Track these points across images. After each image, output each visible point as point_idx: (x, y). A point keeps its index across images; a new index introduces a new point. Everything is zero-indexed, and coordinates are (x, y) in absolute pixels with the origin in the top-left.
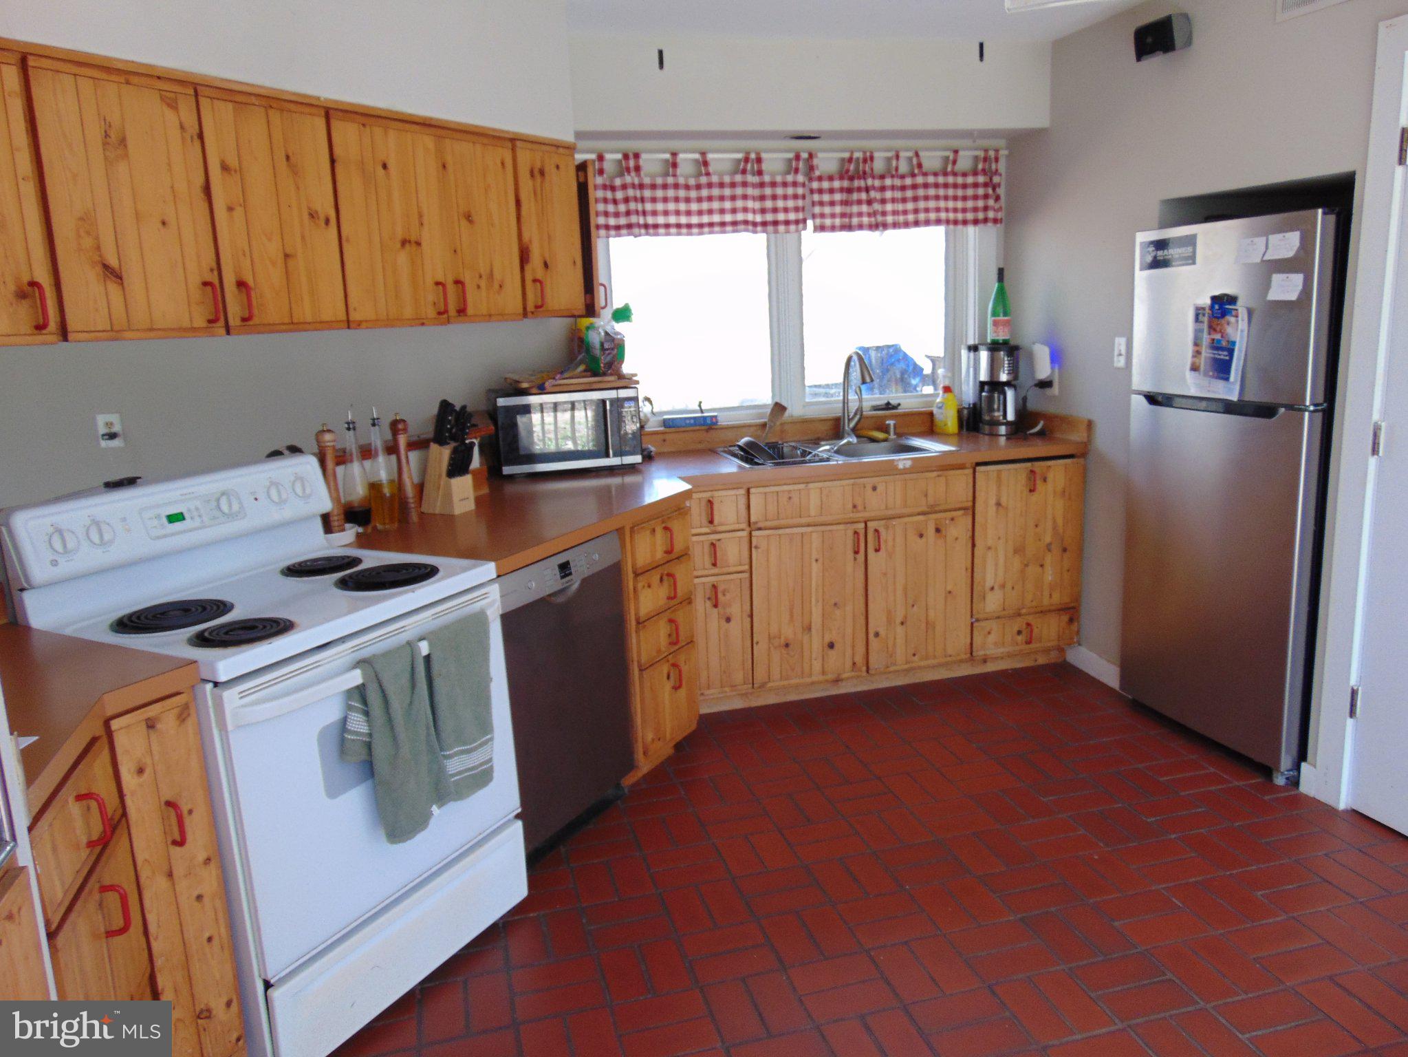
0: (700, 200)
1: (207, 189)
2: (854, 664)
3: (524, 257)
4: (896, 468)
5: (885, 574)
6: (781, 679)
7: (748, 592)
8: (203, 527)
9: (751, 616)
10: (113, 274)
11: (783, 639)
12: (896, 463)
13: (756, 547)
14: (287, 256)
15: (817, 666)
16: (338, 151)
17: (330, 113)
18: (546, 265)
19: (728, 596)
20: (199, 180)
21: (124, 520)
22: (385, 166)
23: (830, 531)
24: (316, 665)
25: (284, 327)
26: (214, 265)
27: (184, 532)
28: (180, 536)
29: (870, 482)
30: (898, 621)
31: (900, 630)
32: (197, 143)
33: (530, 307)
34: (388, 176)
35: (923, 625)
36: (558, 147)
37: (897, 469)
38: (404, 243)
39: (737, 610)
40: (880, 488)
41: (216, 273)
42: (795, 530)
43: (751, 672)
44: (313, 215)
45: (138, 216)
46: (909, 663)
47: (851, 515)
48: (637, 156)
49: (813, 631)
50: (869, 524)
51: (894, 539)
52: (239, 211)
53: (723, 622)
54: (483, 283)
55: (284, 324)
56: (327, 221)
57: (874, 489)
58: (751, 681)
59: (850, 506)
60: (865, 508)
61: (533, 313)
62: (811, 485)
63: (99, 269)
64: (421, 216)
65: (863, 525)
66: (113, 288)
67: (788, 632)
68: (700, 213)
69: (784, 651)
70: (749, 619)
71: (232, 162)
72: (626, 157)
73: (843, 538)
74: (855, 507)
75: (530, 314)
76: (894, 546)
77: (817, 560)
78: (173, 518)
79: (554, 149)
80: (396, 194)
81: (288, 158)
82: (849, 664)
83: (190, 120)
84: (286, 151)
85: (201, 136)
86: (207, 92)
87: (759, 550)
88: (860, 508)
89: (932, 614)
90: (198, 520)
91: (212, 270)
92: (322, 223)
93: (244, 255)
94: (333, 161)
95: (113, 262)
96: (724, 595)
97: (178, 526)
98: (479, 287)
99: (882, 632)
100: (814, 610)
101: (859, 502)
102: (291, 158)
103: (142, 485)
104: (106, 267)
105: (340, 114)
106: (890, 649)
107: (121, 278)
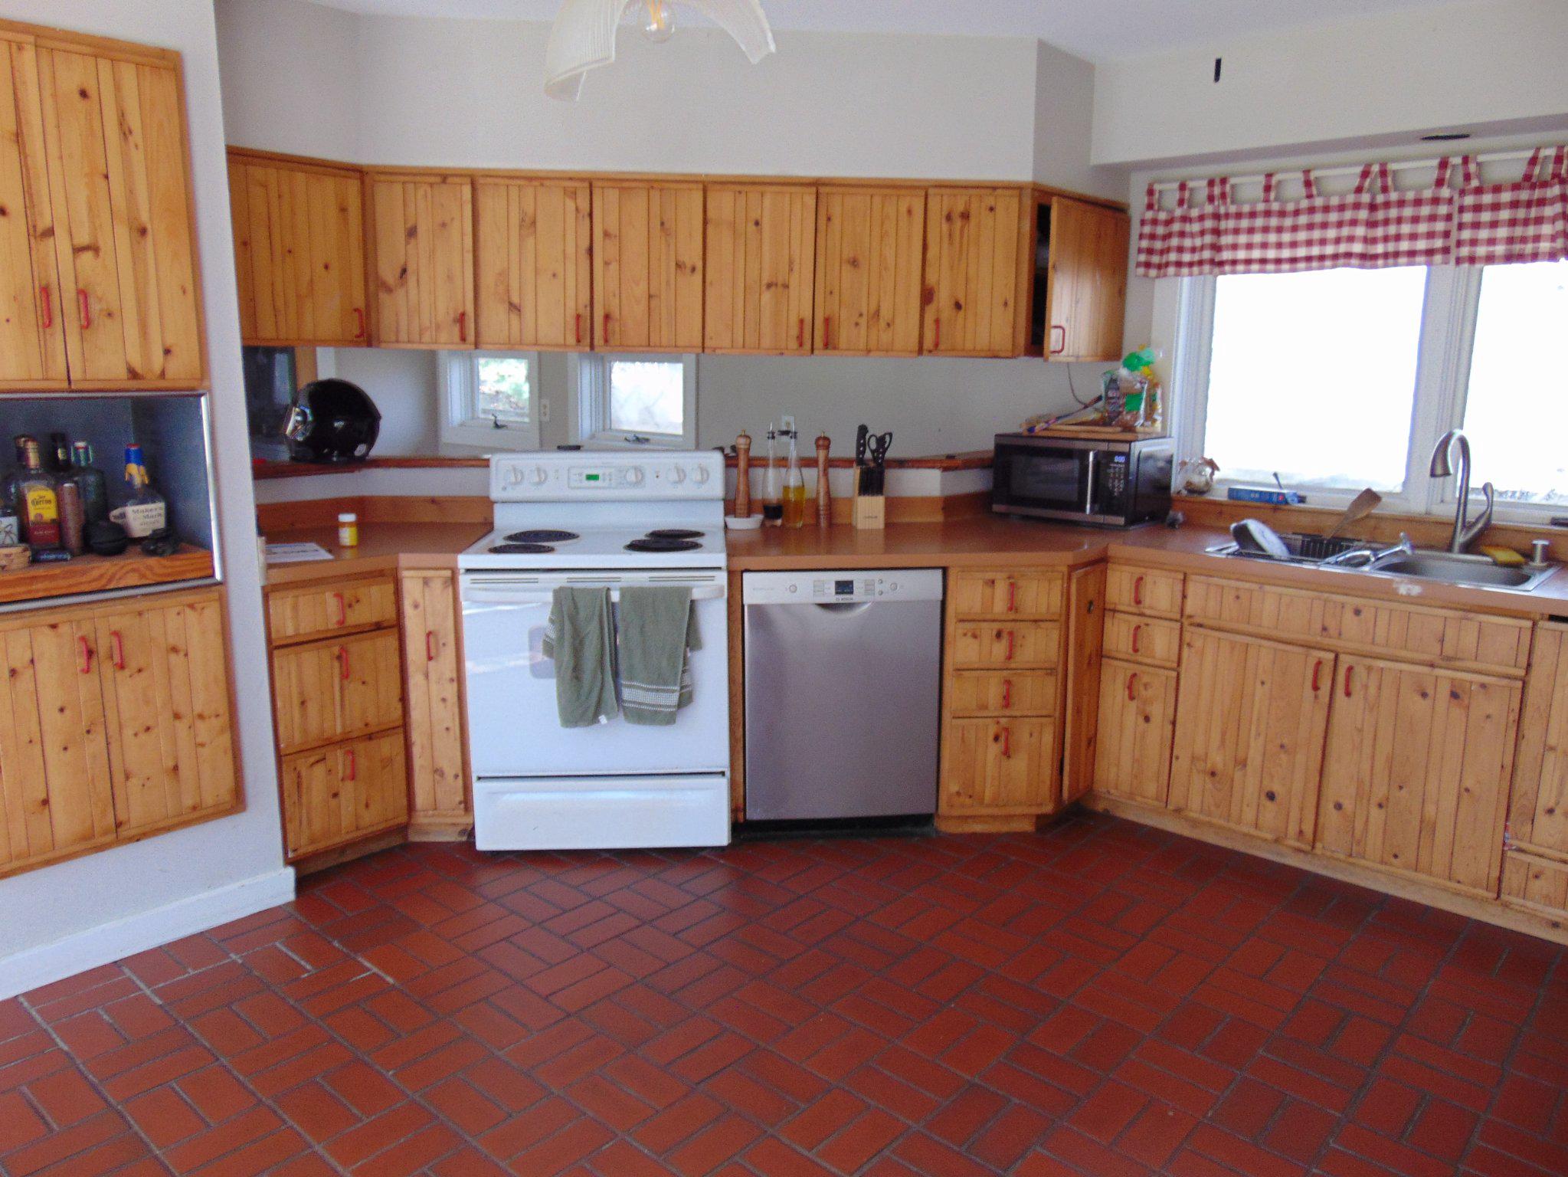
0: (1310, 227)
1: (590, 251)
2: (1301, 832)
3: (927, 296)
4: (1395, 592)
5: (1360, 730)
6: (1201, 812)
7: (1173, 695)
8: (609, 488)
9: (1174, 723)
10: (515, 308)
11: (1209, 765)
12: (1394, 586)
13: (1189, 645)
14: (650, 296)
15: (1249, 815)
16: (711, 214)
17: (706, 186)
18: (958, 306)
19: (1150, 692)
20: (586, 244)
21: (557, 471)
22: (757, 223)
23: (1284, 651)
24: (536, 581)
25: (641, 349)
26: (588, 303)
27: (594, 488)
28: (592, 490)
29: (1352, 601)
30: (1375, 800)
31: (1376, 815)
32: (587, 220)
33: (928, 343)
34: (760, 232)
35: (1416, 823)
36: (994, 188)
37: (1397, 594)
38: (769, 286)
39: (1158, 711)
40: (1368, 614)
41: (588, 308)
42: (1238, 638)
43: (1166, 790)
44: (679, 266)
45: (537, 272)
46: (1386, 864)
47: (1319, 638)
48: (1224, 181)
49: (1249, 768)
50: (1342, 657)
51: (1379, 688)
52: (614, 266)
53: (1141, 720)
54: (863, 321)
55: (641, 346)
56: (693, 269)
57: (1357, 612)
58: (1165, 800)
59: (1318, 626)
60: (1340, 634)
61: (930, 351)
62: (1267, 588)
63: (506, 305)
64: (791, 263)
65: (1332, 656)
66: (514, 318)
67: (1217, 759)
68: (1309, 243)
69: (1208, 779)
70: (1170, 727)
71: (613, 229)
72: (1211, 183)
73: (1301, 666)
74: (1324, 629)
75: (925, 352)
76: (1379, 696)
77: (1263, 683)
78: (590, 477)
79: (989, 191)
80: (766, 248)
81: (662, 224)
82: (1293, 829)
83: (584, 206)
84: (661, 218)
85: (591, 215)
86: (600, 184)
87: (1193, 650)
88: (1333, 631)
89: (1430, 810)
90: (607, 482)
91: (586, 306)
92: (688, 270)
93: (614, 296)
94: (705, 222)
95: (515, 300)
96: (1146, 689)
97: (592, 483)
98: (857, 324)
99: (1348, 805)
100: (1252, 744)
101: (1332, 625)
102: (666, 224)
103: (583, 451)
104: (511, 304)
105: (718, 187)
106: (1358, 833)
107: (519, 311)
